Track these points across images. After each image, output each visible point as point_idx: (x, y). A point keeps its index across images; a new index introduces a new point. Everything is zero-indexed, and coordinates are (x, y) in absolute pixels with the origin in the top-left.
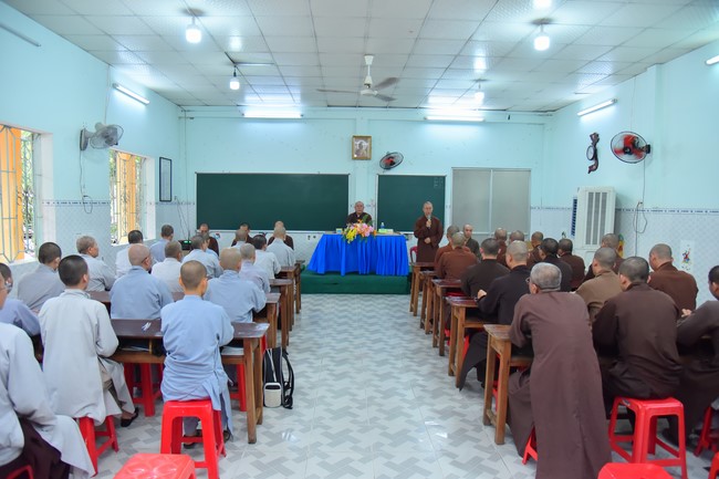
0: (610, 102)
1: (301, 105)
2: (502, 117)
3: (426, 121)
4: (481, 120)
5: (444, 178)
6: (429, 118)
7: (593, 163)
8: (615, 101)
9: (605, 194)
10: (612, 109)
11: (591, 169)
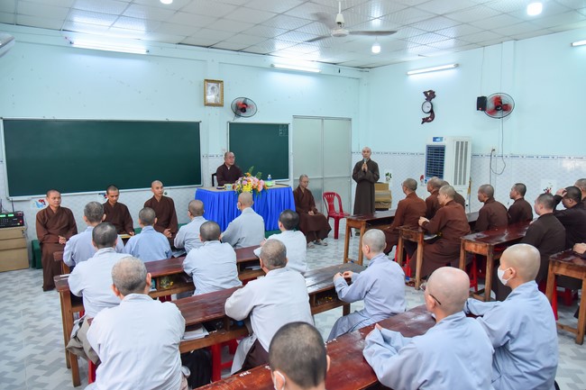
0: (452, 66)
1: (147, 38)
2: (332, 71)
3: (272, 68)
4: (318, 71)
5: (287, 125)
6: (276, 66)
7: (429, 115)
8: (457, 66)
9: (467, 142)
10: (454, 72)
11: (425, 120)
